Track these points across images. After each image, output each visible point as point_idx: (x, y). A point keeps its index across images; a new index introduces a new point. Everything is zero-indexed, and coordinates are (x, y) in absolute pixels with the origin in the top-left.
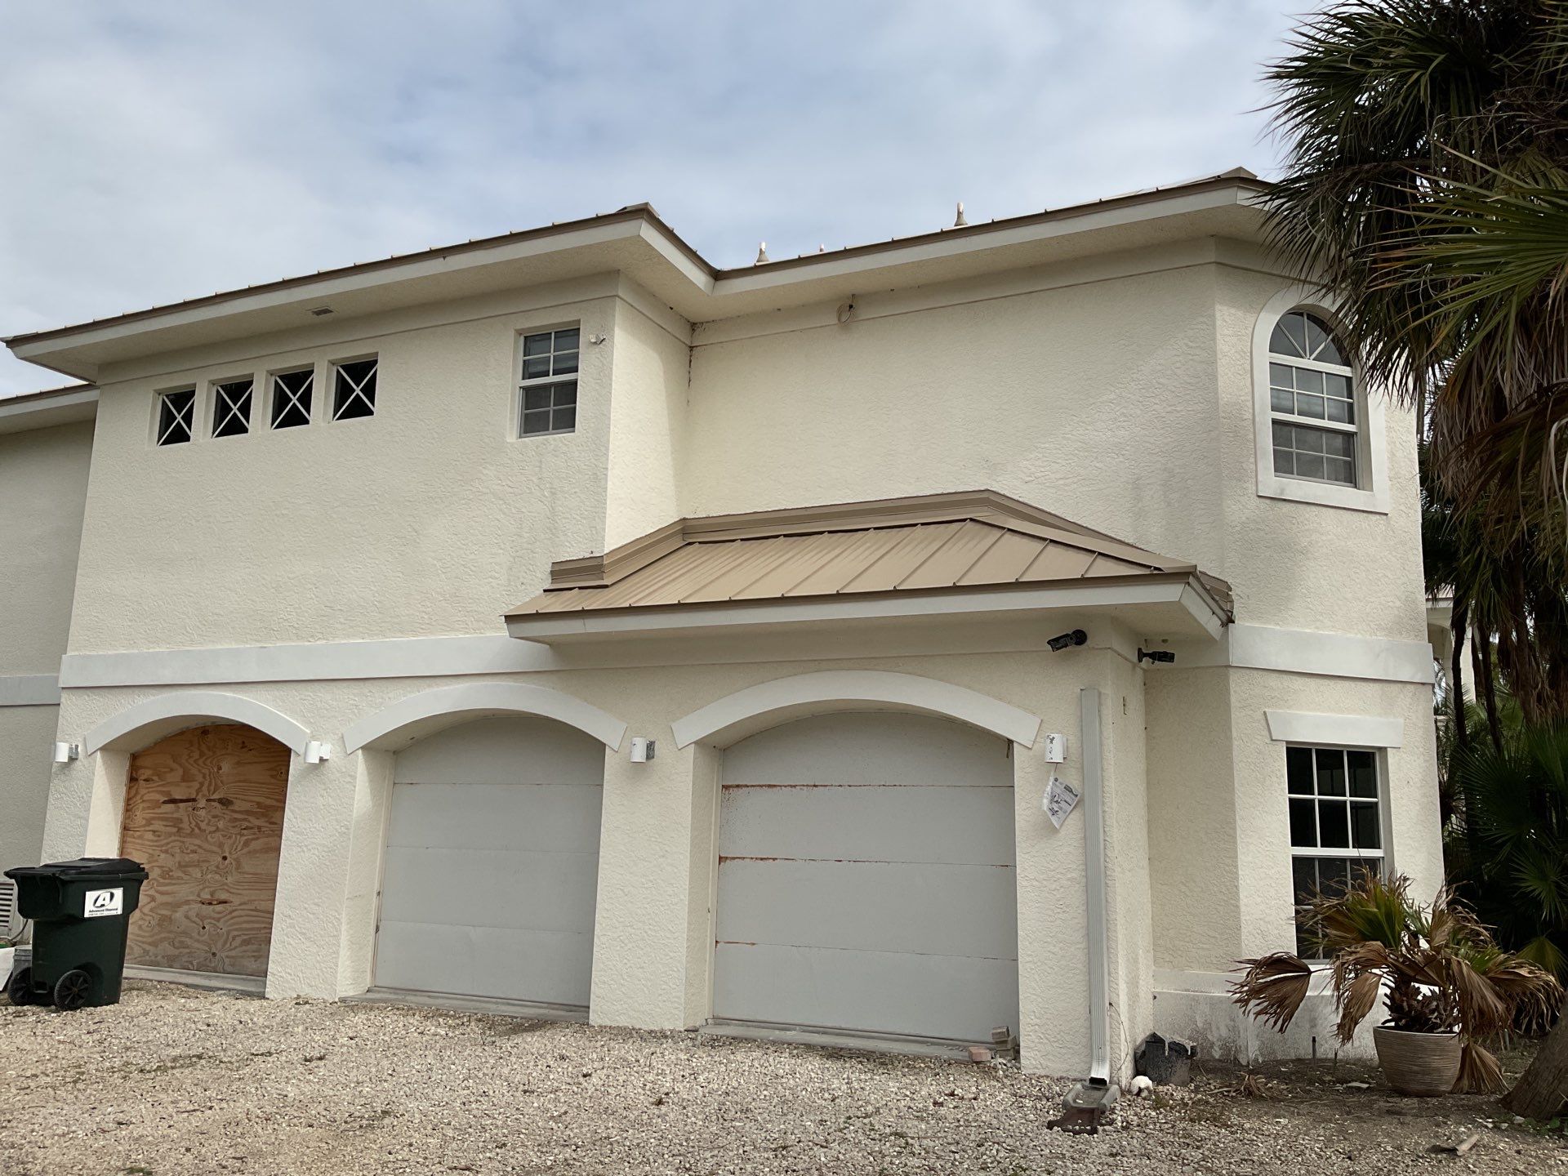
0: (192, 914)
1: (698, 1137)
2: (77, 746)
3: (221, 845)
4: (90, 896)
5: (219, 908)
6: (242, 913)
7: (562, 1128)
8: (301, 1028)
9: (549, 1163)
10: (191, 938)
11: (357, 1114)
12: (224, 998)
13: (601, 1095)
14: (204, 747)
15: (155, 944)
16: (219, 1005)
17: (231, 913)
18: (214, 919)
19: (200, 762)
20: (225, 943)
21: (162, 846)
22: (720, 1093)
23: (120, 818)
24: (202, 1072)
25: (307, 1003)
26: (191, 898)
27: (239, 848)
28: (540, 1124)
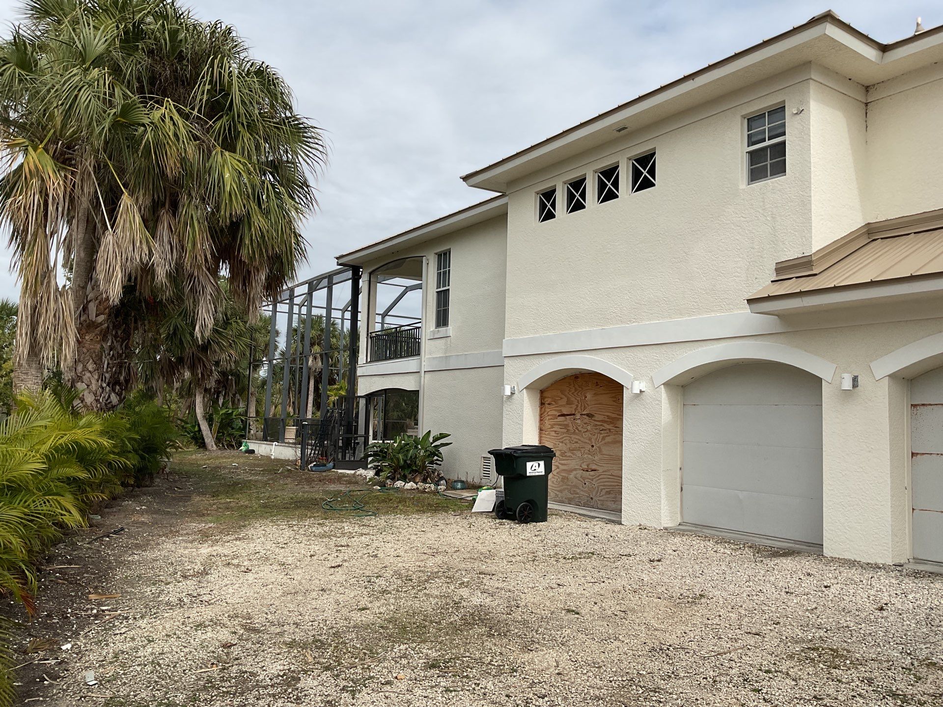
0: (579, 476)
1: (913, 634)
2: (514, 387)
3: (590, 439)
4: (529, 464)
5: (592, 473)
6: (605, 476)
7: (815, 617)
8: (644, 543)
9: (810, 638)
10: (579, 489)
11: (685, 594)
12: (600, 523)
13: (839, 600)
14: (577, 386)
15: (561, 491)
16: (598, 526)
17: (599, 476)
18: (589, 479)
19: (575, 394)
20: (597, 492)
21: (560, 439)
22: (926, 607)
23: (538, 424)
24: (595, 562)
25: (645, 529)
26: (576, 467)
27: (600, 441)
28: (800, 613)
